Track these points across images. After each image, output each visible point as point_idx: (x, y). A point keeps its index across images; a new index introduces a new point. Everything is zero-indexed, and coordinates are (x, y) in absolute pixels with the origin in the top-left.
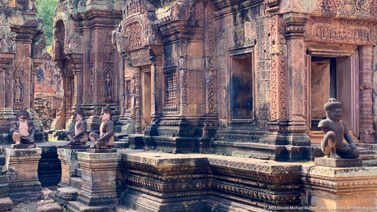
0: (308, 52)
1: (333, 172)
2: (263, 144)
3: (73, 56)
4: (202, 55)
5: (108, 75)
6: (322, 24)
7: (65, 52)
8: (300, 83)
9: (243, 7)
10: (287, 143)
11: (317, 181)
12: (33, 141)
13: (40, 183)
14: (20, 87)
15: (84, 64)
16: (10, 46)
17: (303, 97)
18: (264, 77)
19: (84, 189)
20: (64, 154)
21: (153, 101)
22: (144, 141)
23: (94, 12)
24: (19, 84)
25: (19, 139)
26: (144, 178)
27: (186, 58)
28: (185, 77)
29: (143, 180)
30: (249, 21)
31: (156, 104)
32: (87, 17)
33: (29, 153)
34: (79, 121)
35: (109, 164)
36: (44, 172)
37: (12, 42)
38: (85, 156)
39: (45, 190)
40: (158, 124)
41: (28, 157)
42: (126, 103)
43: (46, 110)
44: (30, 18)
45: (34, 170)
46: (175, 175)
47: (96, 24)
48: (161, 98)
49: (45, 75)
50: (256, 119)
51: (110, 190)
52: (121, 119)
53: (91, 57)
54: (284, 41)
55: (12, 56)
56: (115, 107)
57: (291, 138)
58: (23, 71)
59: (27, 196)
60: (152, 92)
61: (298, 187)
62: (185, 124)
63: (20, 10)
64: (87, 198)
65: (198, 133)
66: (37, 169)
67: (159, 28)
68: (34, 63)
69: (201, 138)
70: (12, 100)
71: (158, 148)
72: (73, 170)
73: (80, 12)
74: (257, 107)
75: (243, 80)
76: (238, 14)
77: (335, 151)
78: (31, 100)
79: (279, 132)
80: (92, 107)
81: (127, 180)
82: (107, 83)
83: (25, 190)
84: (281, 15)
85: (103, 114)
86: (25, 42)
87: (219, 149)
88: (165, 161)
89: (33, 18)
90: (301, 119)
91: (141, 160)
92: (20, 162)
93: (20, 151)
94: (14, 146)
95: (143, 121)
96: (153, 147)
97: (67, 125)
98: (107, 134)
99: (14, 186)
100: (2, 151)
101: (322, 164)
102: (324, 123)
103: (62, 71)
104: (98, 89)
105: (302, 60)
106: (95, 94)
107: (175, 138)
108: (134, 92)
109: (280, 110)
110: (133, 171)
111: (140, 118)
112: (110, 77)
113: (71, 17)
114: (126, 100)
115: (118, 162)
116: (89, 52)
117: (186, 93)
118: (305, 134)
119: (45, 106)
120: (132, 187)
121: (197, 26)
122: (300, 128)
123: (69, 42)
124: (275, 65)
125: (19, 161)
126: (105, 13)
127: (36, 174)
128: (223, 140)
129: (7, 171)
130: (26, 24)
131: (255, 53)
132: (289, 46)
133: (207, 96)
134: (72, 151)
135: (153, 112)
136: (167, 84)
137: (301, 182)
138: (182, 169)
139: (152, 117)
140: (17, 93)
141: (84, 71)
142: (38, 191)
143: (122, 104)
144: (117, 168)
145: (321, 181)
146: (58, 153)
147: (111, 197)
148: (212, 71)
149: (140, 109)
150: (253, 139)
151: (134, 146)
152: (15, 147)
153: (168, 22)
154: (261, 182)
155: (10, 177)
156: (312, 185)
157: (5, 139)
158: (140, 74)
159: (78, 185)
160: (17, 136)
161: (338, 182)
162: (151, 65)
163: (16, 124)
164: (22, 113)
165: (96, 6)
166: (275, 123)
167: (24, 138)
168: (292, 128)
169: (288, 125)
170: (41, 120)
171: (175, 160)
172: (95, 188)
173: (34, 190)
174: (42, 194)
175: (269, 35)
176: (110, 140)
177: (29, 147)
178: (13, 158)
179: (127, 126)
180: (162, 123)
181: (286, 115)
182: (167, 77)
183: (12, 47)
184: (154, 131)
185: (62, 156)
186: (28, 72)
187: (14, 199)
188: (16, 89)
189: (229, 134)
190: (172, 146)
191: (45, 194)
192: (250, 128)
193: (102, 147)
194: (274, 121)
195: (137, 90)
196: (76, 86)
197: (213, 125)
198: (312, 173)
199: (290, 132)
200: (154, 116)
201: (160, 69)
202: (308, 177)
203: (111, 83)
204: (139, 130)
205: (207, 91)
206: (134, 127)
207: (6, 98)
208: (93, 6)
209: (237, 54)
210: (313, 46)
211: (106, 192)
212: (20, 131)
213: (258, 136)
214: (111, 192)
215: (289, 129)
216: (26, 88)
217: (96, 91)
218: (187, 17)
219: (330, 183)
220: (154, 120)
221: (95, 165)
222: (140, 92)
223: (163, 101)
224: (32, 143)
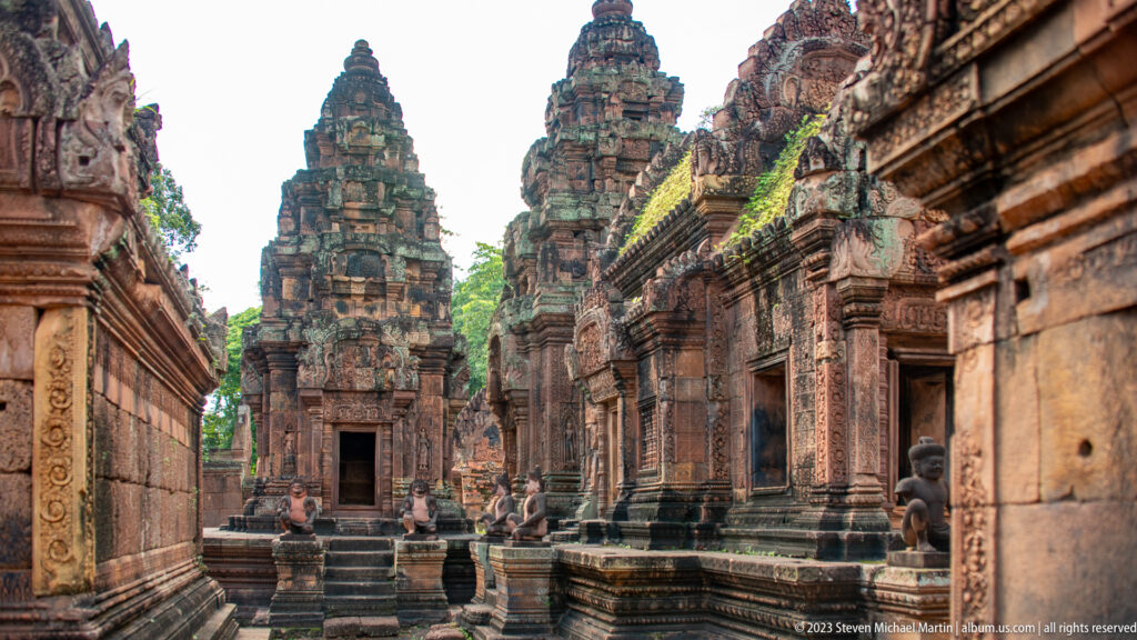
0: (891, 355)
1: (914, 575)
2: (799, 531)
3: (513, 394)
4: (703, 374)
5: (569, 424)
6: (917, 299)
7: (503, 388)
8: (871, 414)
9: (769, 278)
10: (840, 525)
11: (886, 593)
12: (433, 529)
13: (445, 597)
14: (426, 444)
15: (531, 407)
16: (408, 380)
17: (877, 439)
18: (805, 405)
19: (499, 607)
20: (477, 550)
21: (621, 461)
22: (602, 530)
23: (544, 318)
24: (425, 441)
25: (413, 526)
26: (591, 591)
27: (671, 380)
28: (669, 414)
29: (586, 594)
30: (780, 302)
31: (625, 465)
32: (535, 327)
33: (427, 548)
34: (502, 497)
35: (537, 566)
36: (457, 580)
37: (412, 373)
38: (497, 552)
39: (453, 608)
40: (627, 501)
41: (425, 555)
44: (441, 333)
45: (436, 576)
46: (639, 584)
47: (549, 339)
48: (635, 454)
50: (792, 485)
51: (540, 611)
53: (542, 393)
54: (842, 334)
55: (412, 395)
57: (850, 516)
58: (431, 420)
59: (425, 616)
60: (620, 445)
61: (854, 607)
62: (669, 499)
63: (426, 320)
64: (500, 620)
65: (693, 514)
66: (441, 574)
67: (628, 329)
68: (450, 406)
69: (696, 524)
70: (414, 466)
71: (625, 541)
72: (489, 578)
73: (524, 319)
74: (794, 463)
75: (775, 415)
76: (763, 292)
77: (926, 537)
79: (828, 506)
81: (568, 595)
82: (569, 437)
83: (422, 607)
84: (832, 285)
85: (528, 482)
86: (433, 372)
87: (729, 543)
88: (617, 561)
89: (444, 333)
90: (875, 481)
92: (414, 562)
93: (414, 544)
95: (609, 498)
96: (617, 540)
98: (534, 515)
99: (406, 600)
100: (390, 544)
101: (900, 562)
102: (906, 485)
103: (501, 422)
104: (552, 447)
105: (876, 368)
106: (547, 456)
107: (648, 523)
109: (831, 467)
110: (576, 580)
111: (606, 492)
112: (572, 427)
113: (511, 329)
115: (552, 563)
116: (539, 386)
117: (672, 442)
118: (881, 509)
120: (574, 607)
121: (691, 320)
122: (869, 498)
123: (507, 371)
124: (822, 380)
125: (412, 561)
126: (562, 319)
127: (439, 583)
128: (738, 526)
129: (394, 577)
130: (435, 342)
131: (792, 360)
132: (850, 344)
133: (710, 448)
135: (621, 480)
136: (643, 429)
137: (861, 598)
138: (651, 575)
139: (619, 489)
140: (422, 455)
141: (531, 418)
142: (442, 609)
144: (550, 573)
145: (893, 595)
146: (471, 549)
147: (541, 622)
148: (720, 401)
149: (606, 475)
150: (784, 522)
151: (587, 538)
152: (406, 538)
153: (641, 317)
154: (785, 598)
155: (398, 585)
156: (880, 603)
158: (606, 415)
159: (492, 601)
160: (409, 519)
161: (924, 596)
162: (618, 397)
163: (408, 501)
164: (418, 484)
165: (547, 307)
166: (822, 490)
167: (421, 524)
168: (852, 499)
169: (847, 494)
171: (636, 558)
172: (514, 606)
173: (436, 607)
174: (449, 615)
175: (813, 325)
176: (540, 526)
178: (402, 556)
179: (584, 506)
180: (634, 498)
181: (844, 474)
182: (645, 417)
183: (411, 381)
184: (621, 513)
185: (475, 555)
186: (439, 421)
187: (403, 620)
188: (421, 449)
189: (746, 515)
190: (645, 537)
191: (452, 614)
192: (782, 502)
193: (525, 538)
194: (820, 487)
195: (600, 443)
196: (519, 444)
197: (722, 500)
198: (879, 580)
199: (847, 507)
200: (621, 486)
201: (633, 403)
202: (872, 587)
203: (574, 437)
204: (603, 512)
205: (710, 439)
206: (594, 507)
207: (404, 463)
208: (543, 307)
209: (762, 366)
210: (903, 344)
211: (533, 613)
212: (414, 512)
213: (793, 516)
214: (541, 613)
215: (847, 502)
216: (436, 446)
217: (548, 450)
218: (672, 304)
219: (909, 597)
220: (623, 493)
221: (512, 566)
222: (606, 448)
223: (638, 458)
224: (433, 533)
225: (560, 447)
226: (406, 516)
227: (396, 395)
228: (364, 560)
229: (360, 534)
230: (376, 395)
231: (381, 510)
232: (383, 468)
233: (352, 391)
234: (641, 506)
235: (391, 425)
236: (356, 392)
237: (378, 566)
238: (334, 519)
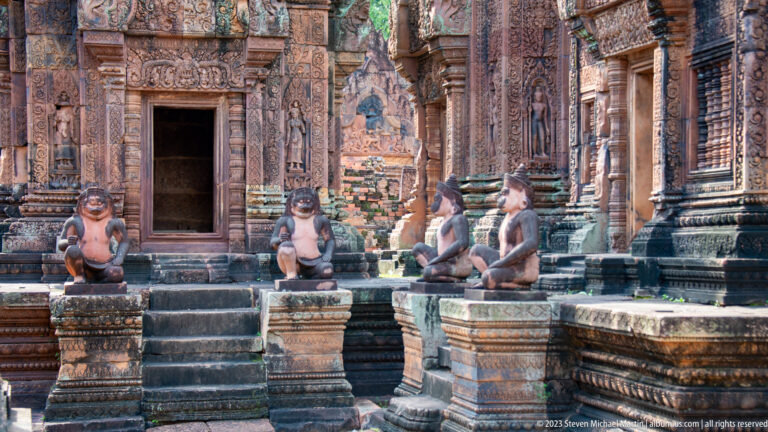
3: (442, 43)
5: (538, 94)
7: (423, 32)
12: (328, 271)
13: (348, 385)
14: (300, 129)
15: (473, 65)
16: (272, 18)
19: (458, 401)
20: (408, 306)
21: (657, 154)
22: (629, 270)
24: (299, 123)
25: (294, 266)
26: (626, 374)
27: (764, 14)
28: (758, 74)
29: (620, 382)
31: (667, 163)
33: (320, 302)
34: (449, 217)
35: (525, 332)
36: (363, 356)
37: (279, 7)
38: (458, 309)
39: (362, 405)
40: (672, 223)
41: (316, 315)
42: (584, 167)
43: (384, 203)
45: (333, 350)
46: (720, 365)
48: (684, 144)
49: (385, 111)
51: (530, 407)
52: (571, 214)
53: (492, 42)
55: (279, 45)
56: (558, 183)
58: (308, 88)
59: (316, 417)
60: (657, 127)
64: (464, 425)
66: (341, 345)
68: (338, 65)
70: (282, 165)
71: (671, 290)
72: (433, 352)
78: (330, 166)
80: (493, 185)
81: (578, 382)
82: (538, 116)
83: (310, 403)
85: (507, 192)
86: (312, 5)
88: (684, 325)
91: (615, 321)
92: (296, 326)
93: (297, 297)
94: (281, 283)
95: (632, 217)
96: (656, 289)
97: (427, 234)
98: (518, 247)
99: (283, 392)
100: (252, 298)
103: (415, 90)
104: (510, 132)
106: (501, 147)
107: (721, 261)
108: (606, 134)
110: (595, 355)
111: (623, 208)
112: (543, 99)
114: (583, 158)
115: (551, 327)
116: (486, 29)
117: (761, 123)
119: (383, 191)
120: (593, 402)
123: (432, 4)
125: (293, 325)
127: (338, 361)
129: (262, 352)
134: (430, 298)
135: (659, 188)
136: (701, 102)
138: (743, 349)
139: (656, 203)
140: (293, 146)
141: (473, 84)
142: (344, 405)
143: (572, 169)
144: (548, 344)
146: (394, 304)
147: (534, 427)
149: (624, 179)
151: (601, 286)
152: (283, 286)
155: (271, 366)
157: (263, 267)
158: (624, 78)
159: (443, 392)
160: (287, 255)
162: (655, 46)
163: (285, 224)
164: (301, 195)
167: (307, 263)
170: (371, 228)
171: (717, 320)
172: (487, 398)
173: (334, 403)
174: (355, 415)
176: (528, 265)
177: (320, 286)
178: (277, 316)
179: (585, 231)
180: (686, 217)
182: (704, 80)
183: (277, 20)
184: (662, 243)
185: (403, 312)
186: (321, 89)
187: (282, 425)
188: (292, 137)
190: (715, 283)
191: (362, 414)
193: (504, 285)
195: (614, 126)
196: (450, 127)
200: (660, 199)
201: (683, 57)
203: (546, 117)
204: (621, 242)
206: (604, 233)
207: (266, 159)
211: (518, 412)
212: (295, 243)
214: (532, 411)
216: (318, 132)
217: (504, 137)
220: (661, 211)
221: (484, 333)
222: (623, 133)
223: (690, 152)
224: (328, 277)
225: (523, 133)
226: (282, 249)
227: (251, 44)
228: (209, 326)
229: (194, 281)
230: (217, 45)
231: (226, 239)
232: (229, 168)
233: (176, 36)
234: (700, 231)
235: (243, 95)
236: (182, 38)
237: (234, 334)
238: (150, 255)
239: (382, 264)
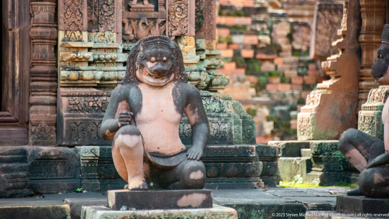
25: (141, 167)
43: (284, 62)
94: (118, 195)
97: (362, 113)
119: (282, 41)
152: (121, 201)
157: (87, 169)
160: (131, 149)
163: (126, 98)
167: (161, 162)
170: (262, 104)
177: (184, 200)
212: (143, 128)
224: (197, 186)
226: (120, 139)
231: (24, 123)
239: (284, 164)
